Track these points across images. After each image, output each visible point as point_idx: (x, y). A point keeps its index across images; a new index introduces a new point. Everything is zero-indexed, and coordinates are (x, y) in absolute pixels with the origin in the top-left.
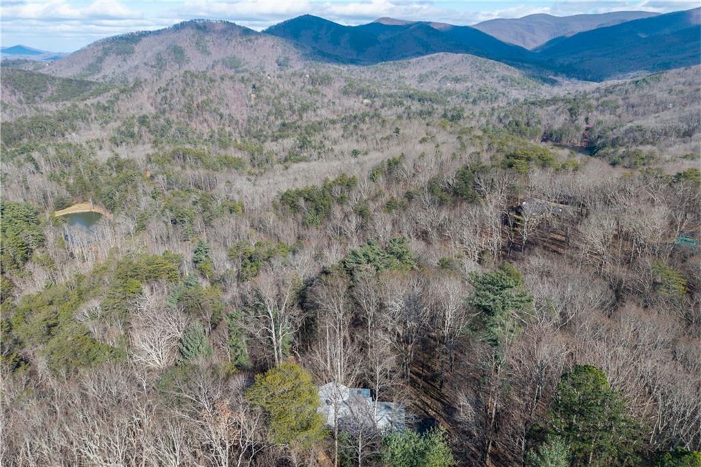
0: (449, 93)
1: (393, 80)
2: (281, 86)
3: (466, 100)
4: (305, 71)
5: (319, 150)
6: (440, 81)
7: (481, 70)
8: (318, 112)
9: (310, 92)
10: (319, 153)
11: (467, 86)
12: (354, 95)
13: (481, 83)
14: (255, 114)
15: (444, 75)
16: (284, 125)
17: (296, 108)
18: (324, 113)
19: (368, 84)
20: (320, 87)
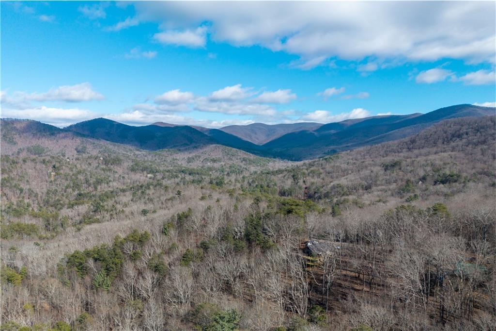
0: (210, 169)
1: (169, 161)
2: (78, 166)
3: (222, 173)
4: (99, 155)
5: (111, 213)
6: (202, 162)
7: (229, 154)
8: (111, 184)
9: (103, 170)
10: (111, 215)
11: (221, 165)
12: (140, 171)
13: (230, 162)
14: (54, 187)
15: (205, 157)
16: (80, 195)
17: (91, 182)
18: (115, 185)
19: (150, 164)
20: (112, 167)
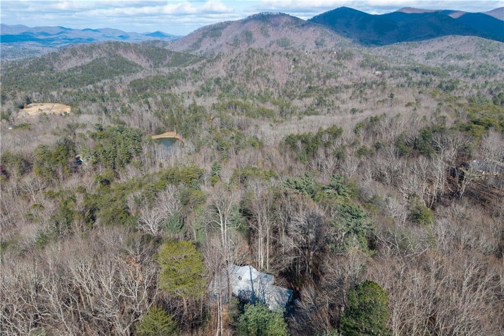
0: (451, 68)
1: (404, 56)
2: (314, 60)
3: (466, 74)
4: (334, 49)
5: (329, 108)
6: (444, 58)
8: (339, 79)
9: (335, 64)
12: (369, 68)
13: (482, 61)
14: (292, 79)
15: (450, 53)
16: (310, 88)
17: (322, 76)
18: (343, 80)
19: (381, 59)
20: (343, 61)
